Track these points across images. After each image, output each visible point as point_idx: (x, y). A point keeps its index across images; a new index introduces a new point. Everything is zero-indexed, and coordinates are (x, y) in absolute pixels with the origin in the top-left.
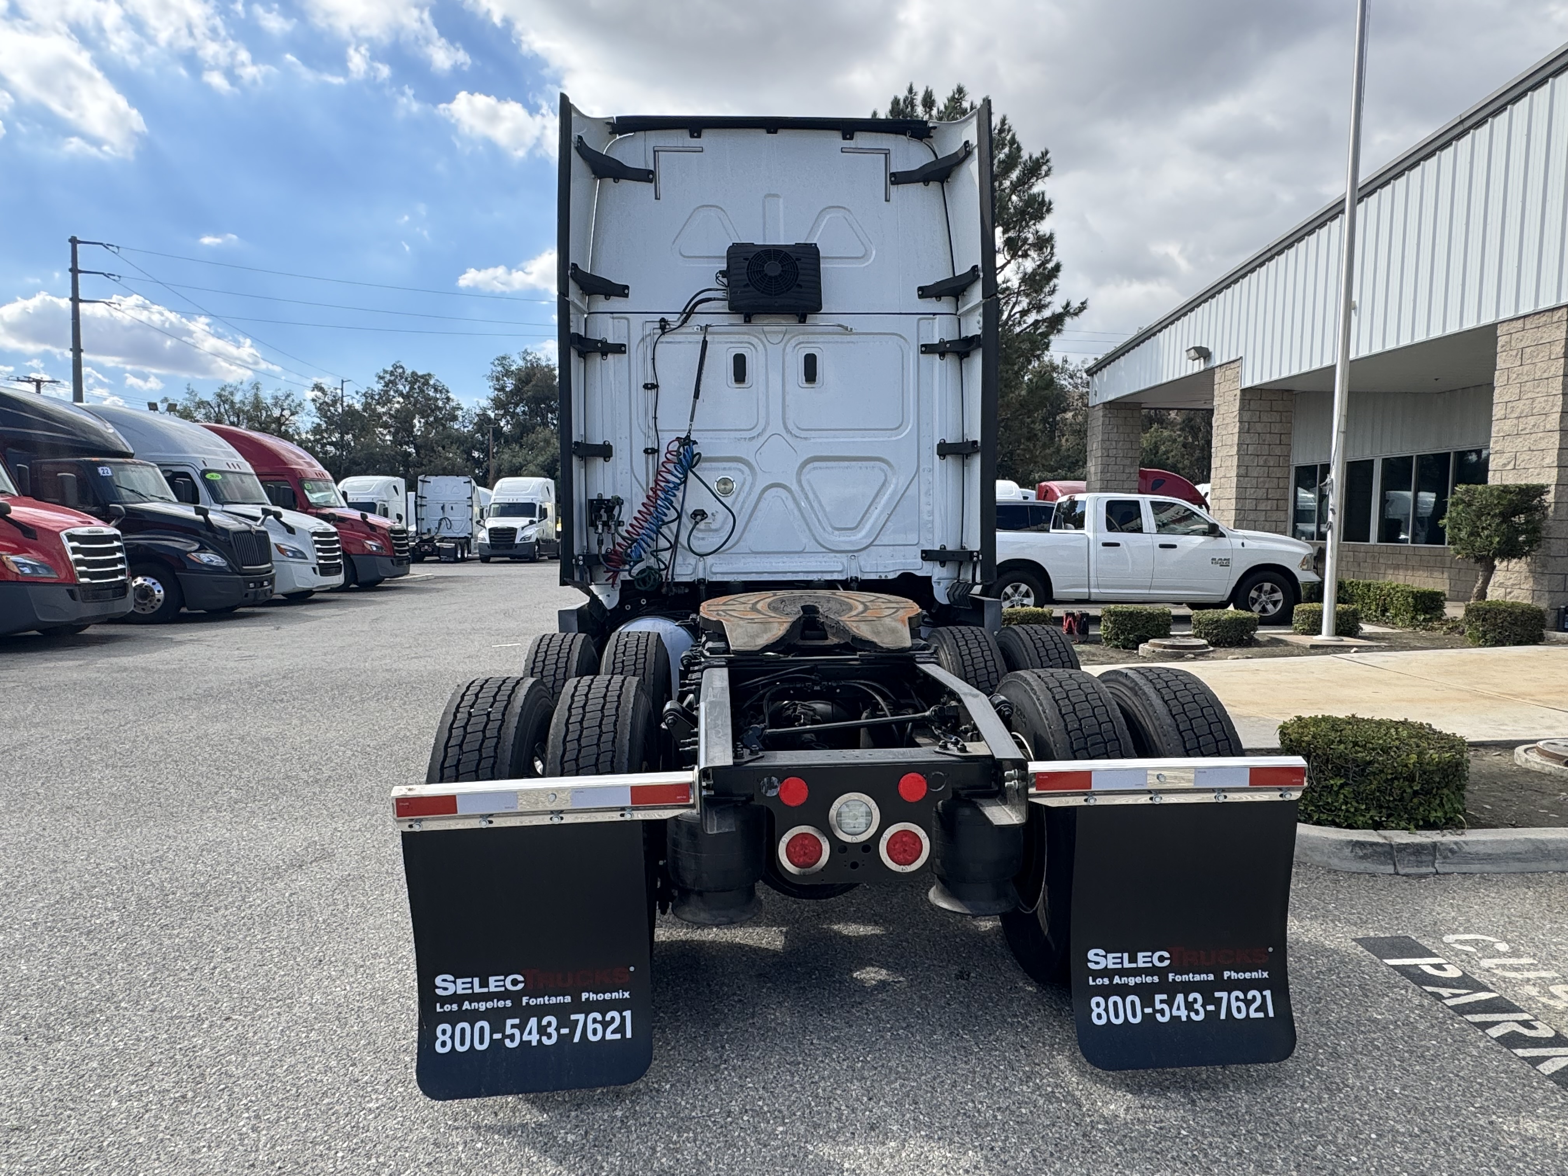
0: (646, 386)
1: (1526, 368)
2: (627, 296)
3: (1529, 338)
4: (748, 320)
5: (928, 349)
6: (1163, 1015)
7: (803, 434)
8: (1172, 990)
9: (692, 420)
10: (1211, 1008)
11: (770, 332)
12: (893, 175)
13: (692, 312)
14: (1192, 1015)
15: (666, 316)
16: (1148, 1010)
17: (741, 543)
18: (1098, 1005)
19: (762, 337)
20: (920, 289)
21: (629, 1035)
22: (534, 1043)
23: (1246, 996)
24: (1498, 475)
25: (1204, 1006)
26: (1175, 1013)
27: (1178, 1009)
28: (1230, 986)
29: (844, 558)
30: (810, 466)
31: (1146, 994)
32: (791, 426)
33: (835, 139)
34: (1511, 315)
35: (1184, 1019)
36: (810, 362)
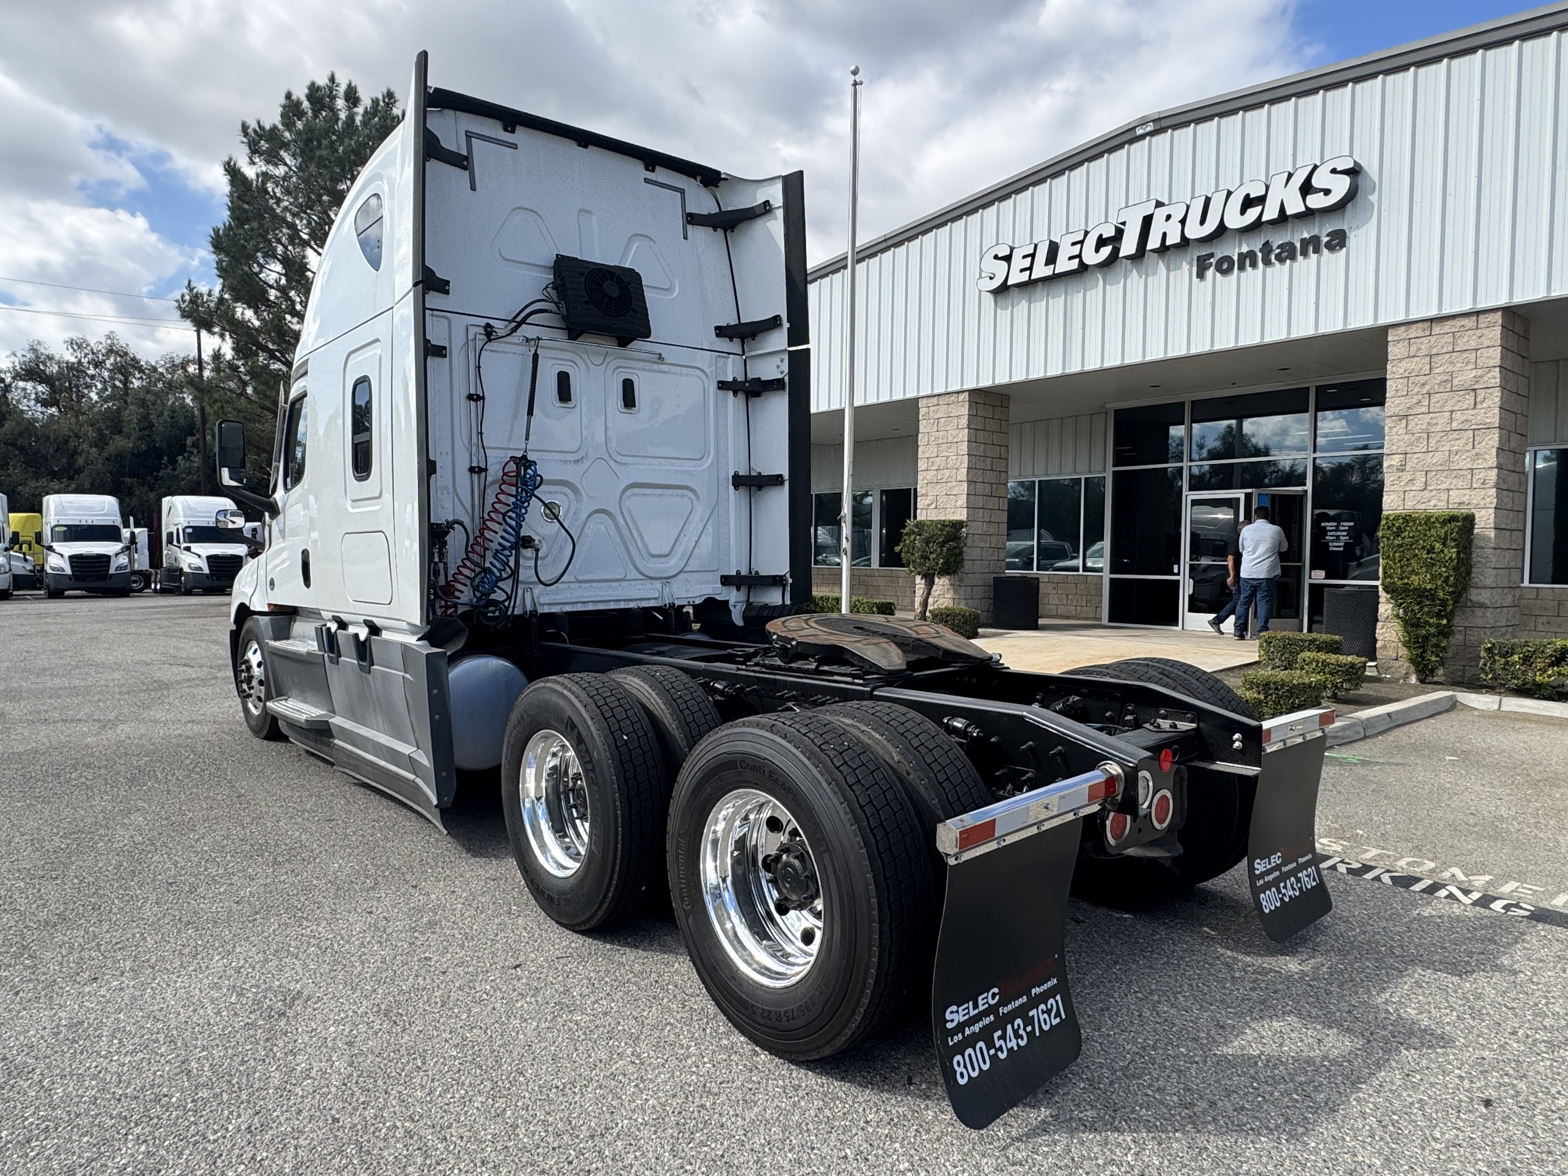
0: (470, 397)
1: (941, 433)
2: (447, 292)
3: (942, 411)
4: (575, 336)
5: (723, 385)
7: (624, 460)
9: (527, 438)
11: (593, 353)
12: (690, 215)
13: (523, 321)
15: (491, 322)
19: (585, 356)
20: (717, 328)
21: (1064, 1017)
22: (1016, 1048)
24: (924, 512)
29: (658, 585)
30: (629, 492)
32: (613, 452)
33: (637, 169)
34: (928, 392)
36: (628, 387)
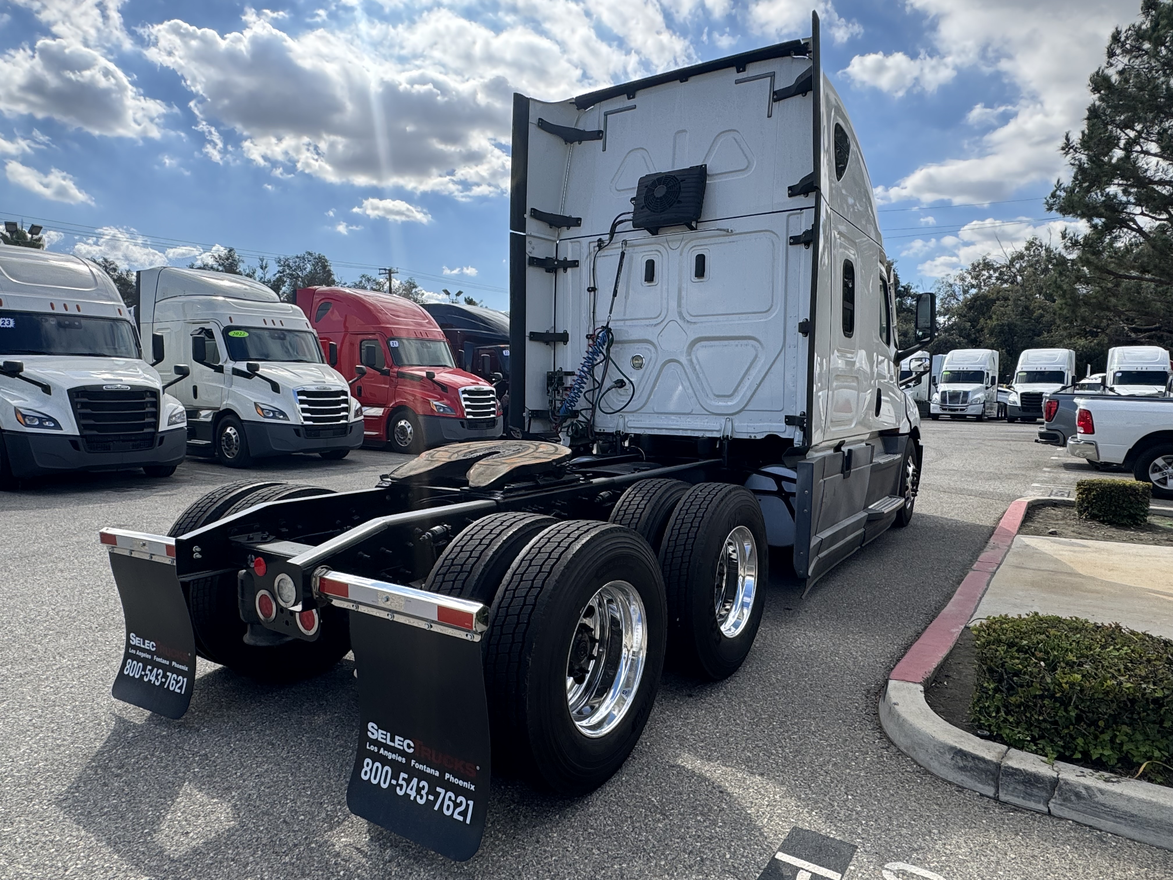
0: (589, 290)
2: (580, 225)
4: (654, 232)
5: (794, 240)
6: (401, 790)
7: (693, 320)
8: (413, 773)
9: (610, 312)
10: (431, 798)
11: (672, 241)
12: (775, 93)
14: (418, 797)
15: (601, 237)
16: (394, 782)
17: (648, 404)
18: (368, 764)
19: (666, 245)
20: (790, 188)
23: (456, 798)
25: (427, 794)
26: (409, 792)
27: (411, 789)
28: (449, 786)
29: (722, 420)
30: (697, 344)
31: (397, 769)
32: (685, 315)
33: (732, 74)
35: (412, 798)
36: (700, 261)
